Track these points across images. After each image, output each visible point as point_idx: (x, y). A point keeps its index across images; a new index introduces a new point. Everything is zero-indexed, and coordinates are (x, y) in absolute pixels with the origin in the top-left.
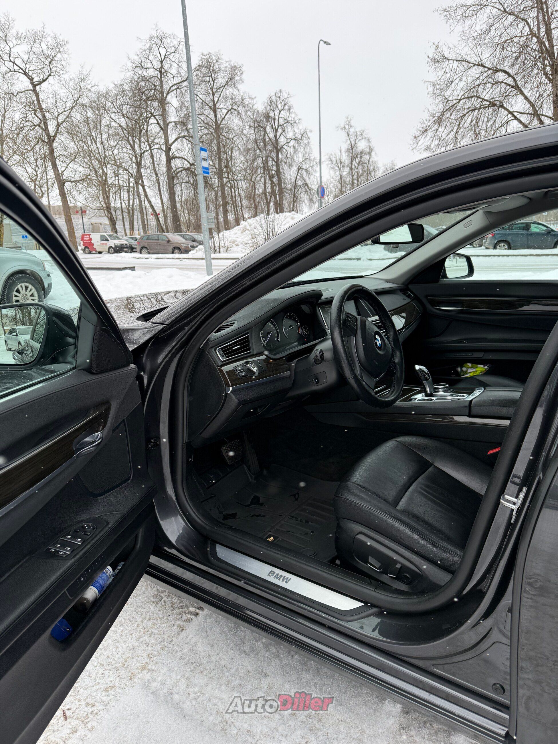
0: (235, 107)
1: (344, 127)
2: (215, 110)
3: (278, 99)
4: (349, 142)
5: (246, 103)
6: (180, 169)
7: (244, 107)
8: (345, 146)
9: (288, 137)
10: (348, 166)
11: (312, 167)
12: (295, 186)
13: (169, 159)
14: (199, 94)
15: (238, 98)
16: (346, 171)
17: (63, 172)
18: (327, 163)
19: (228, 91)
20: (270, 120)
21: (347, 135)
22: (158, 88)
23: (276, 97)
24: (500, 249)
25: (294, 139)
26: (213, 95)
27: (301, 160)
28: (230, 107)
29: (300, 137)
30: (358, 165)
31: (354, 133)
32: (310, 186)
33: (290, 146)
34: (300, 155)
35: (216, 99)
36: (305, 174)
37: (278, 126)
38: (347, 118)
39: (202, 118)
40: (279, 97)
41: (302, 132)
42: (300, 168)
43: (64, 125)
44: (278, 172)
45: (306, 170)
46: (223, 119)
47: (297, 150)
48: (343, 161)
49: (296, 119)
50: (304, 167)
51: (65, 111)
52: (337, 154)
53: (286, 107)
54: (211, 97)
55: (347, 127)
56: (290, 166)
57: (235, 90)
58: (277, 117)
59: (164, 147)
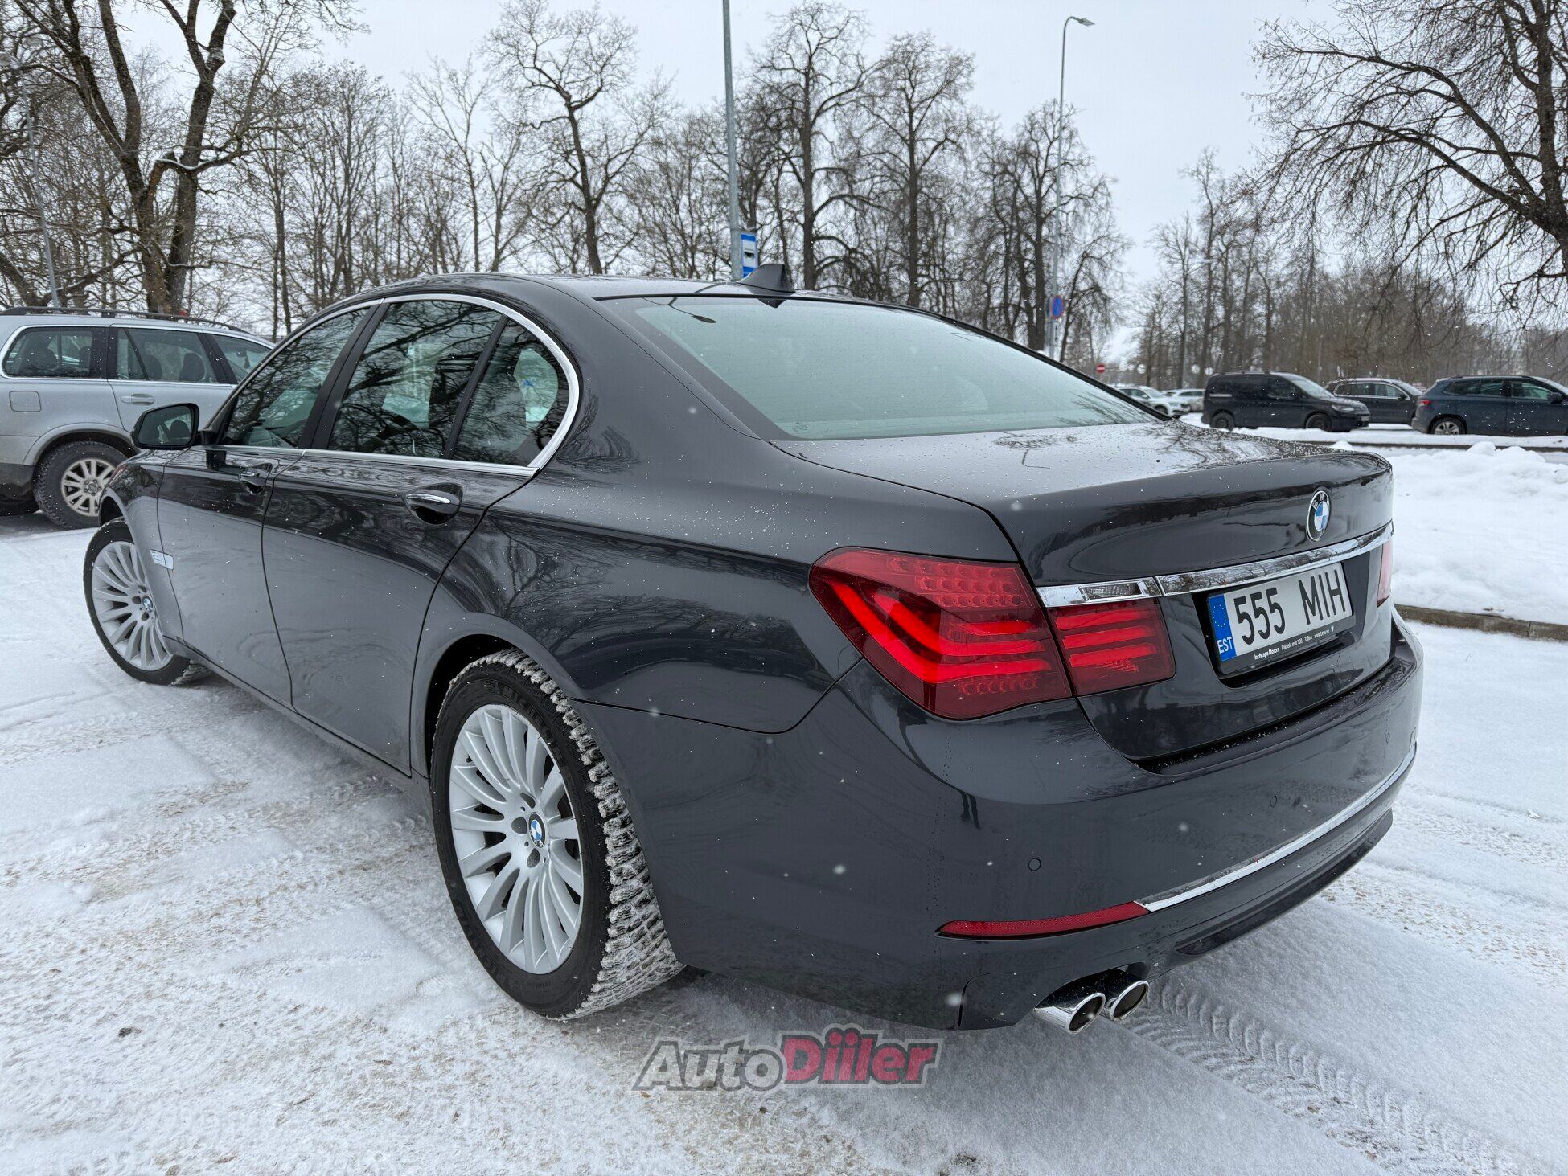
0: (953, 137)
1: (1198, 171)
2: (911, 144)
3: (1049, 117)
4: (1207, 201)
5: (976, 127)
6: (829, 261)
7: (972, 136)
8: (1198, 210)
9: (1063, 194)
10: (1203, 250)
11: (1112, 254)
12: (1075, 294)
13: (810, 238)
14: (882, 113)
15: (960, 119)
16: (1196, 263)
17: (608, 264)
18: (1155, 244)
19: (944, 105)
20: (1030, 160)
21: (1202, 186)
22: (800, 105)
23: (1046, 114)
24: (1440, 433)
25: (1077, 197)
26: (911, 112)
27: (1089, 239)
28: (941, 137)
29: (1090, 192)
30: (1227, 247)
31: (1218, 181)
32: (1105, 292)
33: (1067, 210)
34: (1089, 229)
35: (915, 123)
36: (1096, 269)
37: (1045, 172)
38: (1205, 151)
39: (886, 160)
40: (1052, 114)
41: (1096, 182)
42: (1085, 256)
43: (618, 178)
44: (1038, 262)
45: (1100, 260)
46: (925, 161)
47: (1082, 220)
48: (1193, 240)
49: (1085, 156)
50: (1096, 254)
51: (621, 153)
52: (1179, 227)
53: (1065, 134)
54: (907, 118)
55: (1204, 171)
56: (1064, 250)
57: (956, 104)
58: (1044, 154)
59: (802, 218)
